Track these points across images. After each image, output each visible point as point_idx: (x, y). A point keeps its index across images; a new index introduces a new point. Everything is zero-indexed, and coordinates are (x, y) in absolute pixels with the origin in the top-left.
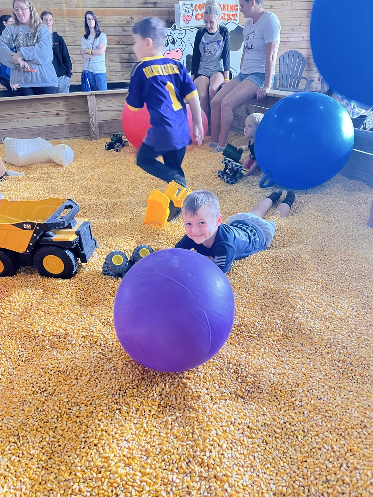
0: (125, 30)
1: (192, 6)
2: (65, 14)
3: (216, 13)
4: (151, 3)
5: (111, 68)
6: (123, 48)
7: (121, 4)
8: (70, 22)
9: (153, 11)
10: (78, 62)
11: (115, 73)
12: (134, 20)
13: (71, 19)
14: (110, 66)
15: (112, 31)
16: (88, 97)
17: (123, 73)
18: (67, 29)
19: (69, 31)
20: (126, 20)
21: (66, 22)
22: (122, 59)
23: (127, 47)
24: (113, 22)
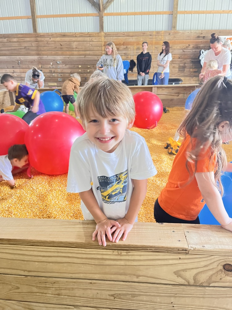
0: (184, 51)
1: (225, 38)
2: (154, 43)
3: (227, 45)
4: (201, 37)
5: (173, 71)
6: (181, 61)
7: (185, 38)
8: (155, 47)
9: (202, 41)
10: (156, 68)
11: (174, 74)
12: (190, 46)
13: (156, 46)
14: (172, 70)
15: (177, 52)
16: (153, 88)
17: (178, 74)
18: (153, 51)
19: (154, 52)
20: (186, 46)
21: (154, 48)
22: (180, 66)
23: (183, 60)
24: (178, 47)
